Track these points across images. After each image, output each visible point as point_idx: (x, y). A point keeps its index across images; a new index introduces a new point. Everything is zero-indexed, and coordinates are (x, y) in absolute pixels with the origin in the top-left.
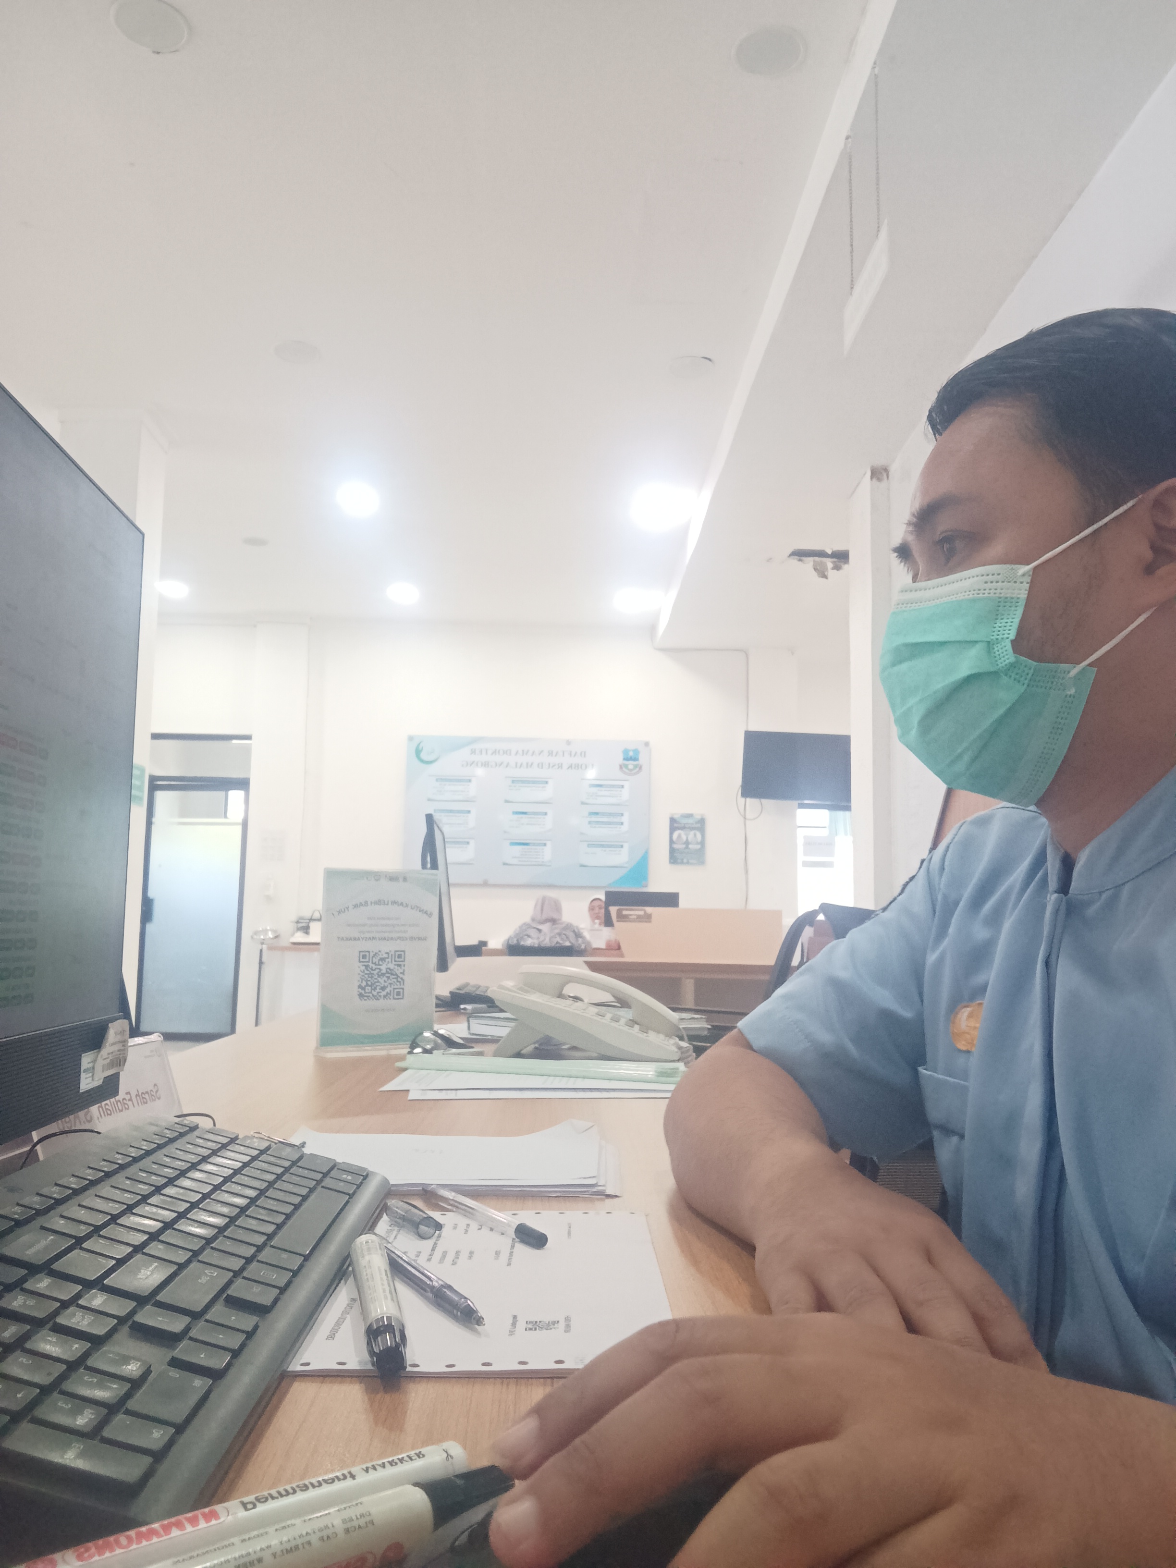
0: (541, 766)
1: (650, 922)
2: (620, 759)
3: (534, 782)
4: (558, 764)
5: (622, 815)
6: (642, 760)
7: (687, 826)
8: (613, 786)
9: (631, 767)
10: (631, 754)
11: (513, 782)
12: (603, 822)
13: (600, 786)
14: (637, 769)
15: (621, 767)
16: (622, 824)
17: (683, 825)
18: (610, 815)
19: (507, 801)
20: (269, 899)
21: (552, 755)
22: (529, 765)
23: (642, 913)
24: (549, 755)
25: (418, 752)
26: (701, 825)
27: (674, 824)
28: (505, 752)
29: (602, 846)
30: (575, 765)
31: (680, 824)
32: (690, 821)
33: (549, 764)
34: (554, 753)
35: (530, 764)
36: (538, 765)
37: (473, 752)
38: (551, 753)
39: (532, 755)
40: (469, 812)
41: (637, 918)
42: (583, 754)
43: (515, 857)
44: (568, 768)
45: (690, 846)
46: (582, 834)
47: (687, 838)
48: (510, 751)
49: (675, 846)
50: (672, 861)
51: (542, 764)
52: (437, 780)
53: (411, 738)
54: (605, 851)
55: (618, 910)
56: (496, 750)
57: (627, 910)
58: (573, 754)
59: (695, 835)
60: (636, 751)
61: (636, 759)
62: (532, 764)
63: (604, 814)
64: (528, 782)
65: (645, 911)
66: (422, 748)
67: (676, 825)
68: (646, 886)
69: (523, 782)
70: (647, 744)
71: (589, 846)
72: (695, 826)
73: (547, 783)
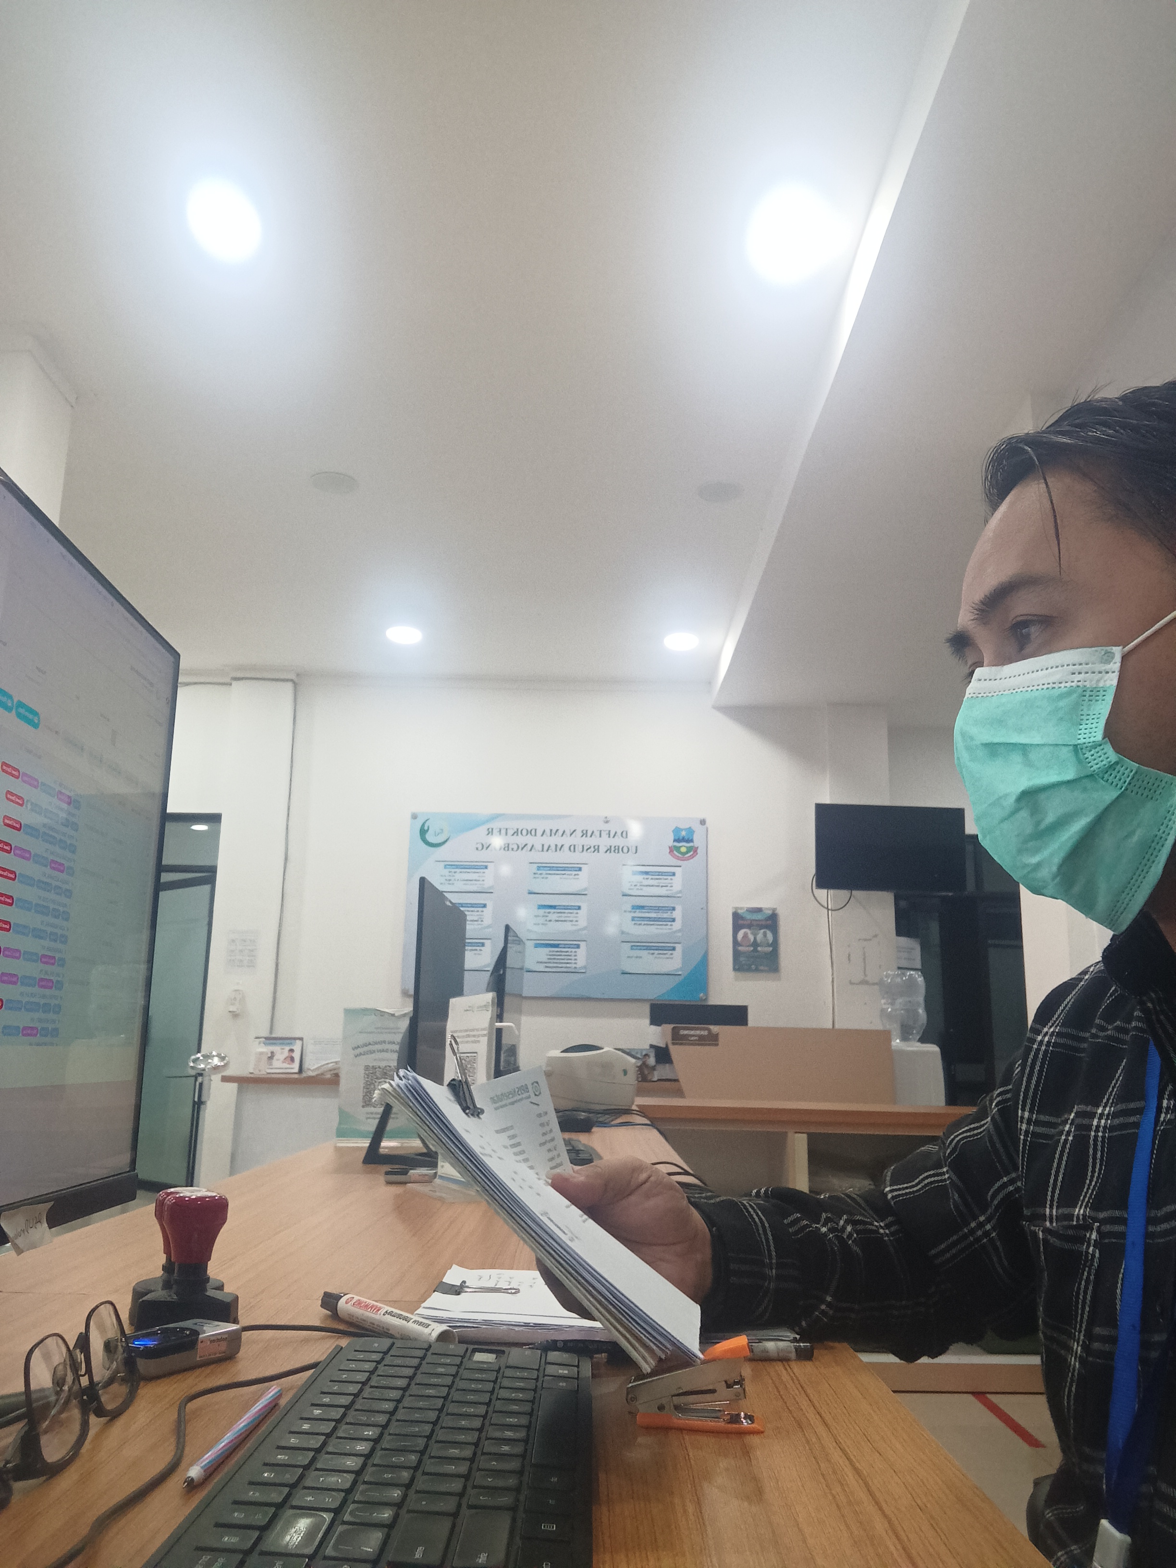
0: (572, 848)
1: (717, 1045)
2: (671, 843)
3: (564, 869)
4: (594, 847)
5: (674, 909)
6: (698, 841)
7: (755, 923)
8: (660, 874)
9: (683, 850)
10: (684, 833)
11: (539, 868)
12: (650, 918)
13: (647, 873)
14: (692, 853)
15: (671, 850)
17: (749, 922)
18: (658, 909)
19: (530, 893)
20: (235, 1015)
21: (586, 836)
22: (559, 848)
23: (706, 1033)
24: (582, 836)
25: (423, 832)
26: (771, 922)
27: (739, 921)
28: (529, 832)
29: (648, 948)
30: (615, 847)
31: (747, 920)
32: (759, 917)
33: (583, 846)
34: (589, 833)
35: (559, 846)
36: (570, 849)
37: (490, 832)
38: (584, 834)
39: (562, 835)
40: (485, 906)
41: (698, 1040)
42: (624, 834)
43: (541, 962)
44: (606, 852)
45: (759, 949)
46: (623, 933)
47: (755, 938)
48: (536, 830)
49: (740, 948)
50: (737, 967)
51: (575, 846)
52: (445, 867)
53: (414, 817)
54: (653, 954)
55: (674, 1028)
56: (518, 830)
57: (685, 1029)
58: (612, 835)
59: (765, 935)
60: (690, 831)
61: (692, 841)
62: (562, 846)
63: (651, 908)
64: (557, 868)
65: (709, 1030)
66: (428, 829)
67: (741, 922)
68: (706, 1000)
69: (551, 868)
70: (703, 822)
71: (632, 948)
72: (764, 923)
73: (580, 869)
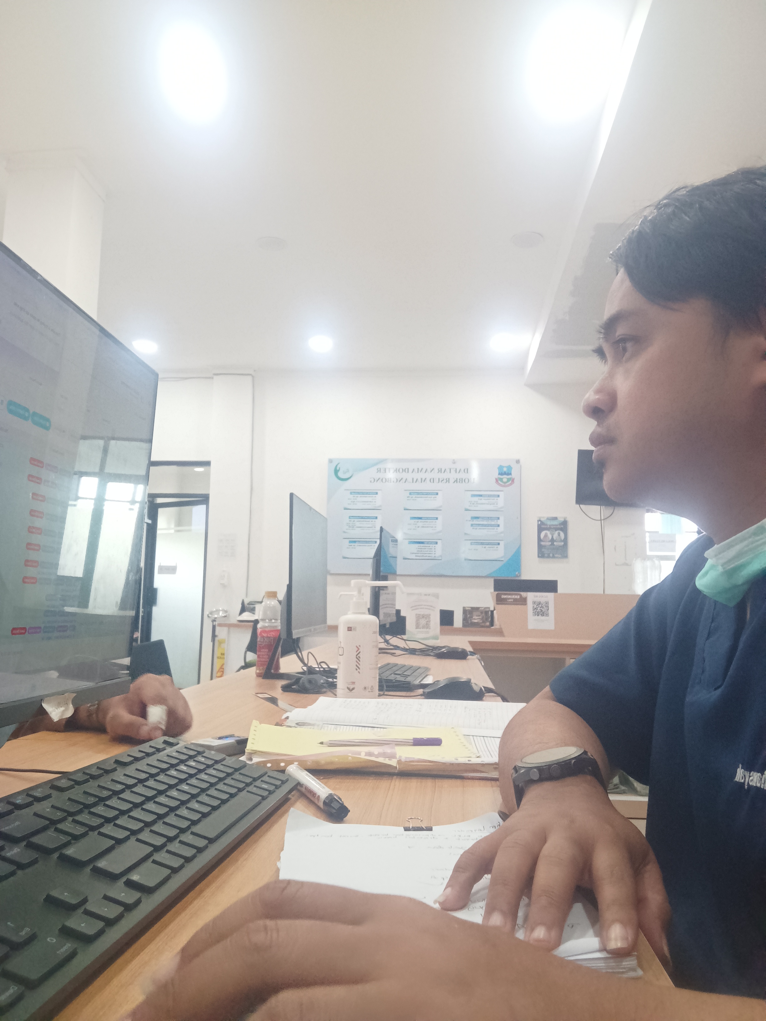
1: (525, 604)
3: (427, 494)
4: (446, 479)
5: (499, 518)
6: (514, 474)
7: (553, 527)
8: (490, 496)
9: (505, 480)
10: (505, 469)
11: (410, 494)
12: (483, 524)
13: (481, 496)
14: (510, 482)
15: (497, 480)
16: (499, 526)
18: (489, 518)
19: (405, 509)
20: (224, 586)
23: (519, 597)
25: (336, 471)
26: (564, 526)
27: (542, 527)
28: (404, 470)
29: (482, 544)
30: (460, 479)
31: (547, 525)
32: (555, 523)
33: (439, 479)
34: (443, 471)
35: (423, 479)
36: (430, 480)
37: (379, 470)
38: (440, 471)
39: (425, 472)
41: (514, 601)
42: (466, 471)
44: (454, 482)
45: (555, 543)
46: (466, 534)
47: (552, 537)
48: (408, 469)
49: (542, 543)
50: (540, 555)
51: (433, 479)
52: (351, 493)
53: (331, 461)
54: (485, 547)
55: (497, 595)
56: (396, 469)
57: (506, 594)
58: (458, 471)
59: (559, 534)
60: (509, 468)
61: (510, 474)
63: (483, 518)
64: (422, 494)
66: (339, 468)
68: (520, 576)
69: (418, 493)
70: (518, 462)
71: (472, 544)
72: (558, 526)
73: (437, 494)
